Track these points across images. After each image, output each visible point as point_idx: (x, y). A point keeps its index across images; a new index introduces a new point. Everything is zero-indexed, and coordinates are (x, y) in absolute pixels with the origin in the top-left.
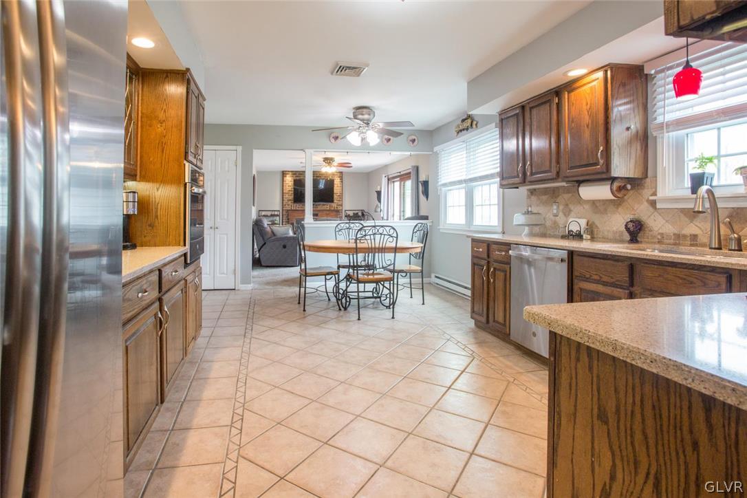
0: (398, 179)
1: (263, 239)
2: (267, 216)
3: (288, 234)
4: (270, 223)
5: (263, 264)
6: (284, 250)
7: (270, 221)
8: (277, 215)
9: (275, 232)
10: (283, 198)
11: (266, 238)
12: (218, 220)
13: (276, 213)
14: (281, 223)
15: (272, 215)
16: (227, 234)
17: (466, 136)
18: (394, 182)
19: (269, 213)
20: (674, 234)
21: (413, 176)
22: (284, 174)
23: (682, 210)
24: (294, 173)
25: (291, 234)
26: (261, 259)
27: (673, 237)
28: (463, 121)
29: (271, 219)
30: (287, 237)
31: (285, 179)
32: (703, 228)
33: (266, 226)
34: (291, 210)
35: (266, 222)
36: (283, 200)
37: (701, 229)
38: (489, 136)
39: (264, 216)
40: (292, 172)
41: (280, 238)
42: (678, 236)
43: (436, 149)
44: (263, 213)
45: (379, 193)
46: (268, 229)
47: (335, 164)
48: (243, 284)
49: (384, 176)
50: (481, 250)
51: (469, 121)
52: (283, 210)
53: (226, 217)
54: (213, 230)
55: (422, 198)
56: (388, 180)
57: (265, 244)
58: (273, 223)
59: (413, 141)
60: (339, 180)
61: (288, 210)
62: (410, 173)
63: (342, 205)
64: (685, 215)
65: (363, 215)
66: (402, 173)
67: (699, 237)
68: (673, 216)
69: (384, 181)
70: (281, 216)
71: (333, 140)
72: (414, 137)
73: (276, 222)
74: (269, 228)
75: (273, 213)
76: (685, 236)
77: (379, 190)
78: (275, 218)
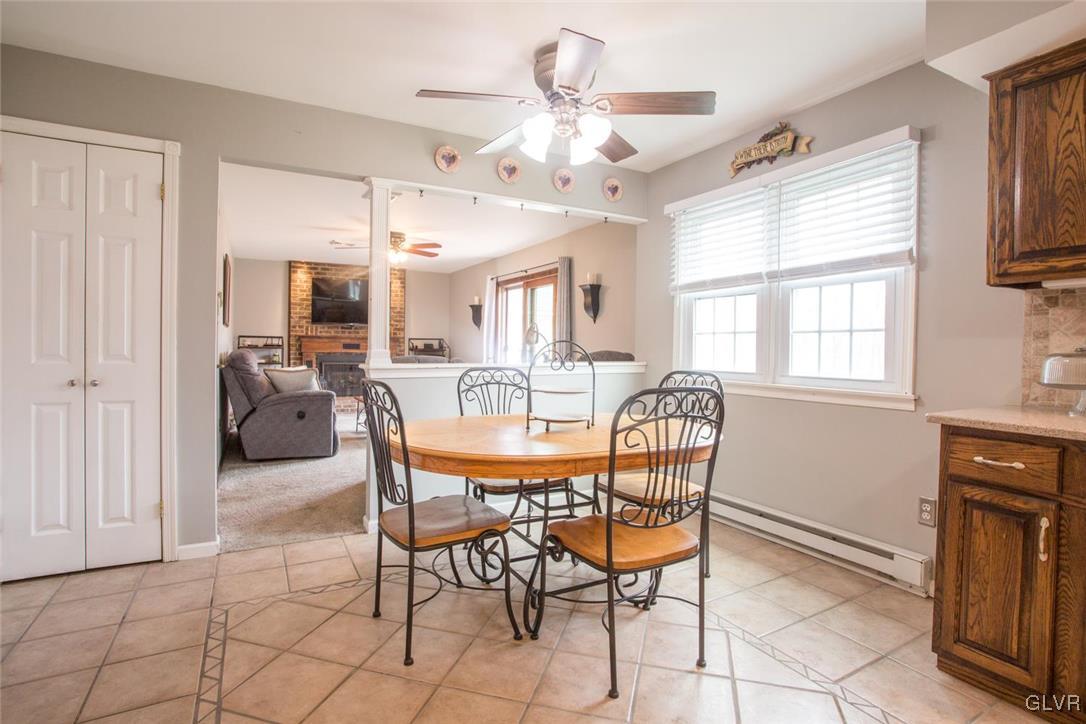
0: (522, 283)
1: (249, 399)
2: (256, 347)
3: (309, 387)
4: (263, 361)
5: (249, 456)
6: (301, 423)
7: (264, 358)
8: (278, 346)
9: (276, 382)
10: (290, 313)
11: (256, 396)
12: (99, 359)
13: (275, 342)
14: (286, 362)
15: (266, 346)
16: (132, 403)
17: (769, 175)
18: (507, 289)
19: (261, 342)
21: (562, 277)
22: (291, 266)
24: (313, 266)
25: (316, 386)
26: (244, 442)
28: (767, 138)
29: (266, 352)
30: (306, 395)
31: (294, 276)
33: (255, 368)
34: (306, 337)
35: (254, 361)
36: (290, 317)
38: (875, 162)
39: (250, 347)
40: (308, 263)
41: (291, 397)
43: (669, 209)
44: (249, 342)
45: (477, 311)
46: (262, 377)
47: (407, 245)
48: (186, 543)
49: (489, 277)
50: (1019, 465)
51: (790, 136)
52: (289, 336)
53: (126, 352)
54: (78, 391)
55: (582, 316)
56: (498, 284)
57: (254, 410)
58: (270, 362)
59: (614, 190)
60: (399, 284)
61: (300, 337)
62: (556, 270)
63: (403, 330)
65: (441, 347)
66: (530, 273)
69: (490, 286)
70: (286, 349)
71: (443, 164)
72: (616, 182)
73: (276, 359)
74: (262, 374)
75: (269, 342)
77: (476, 303)
78: (273, 351)
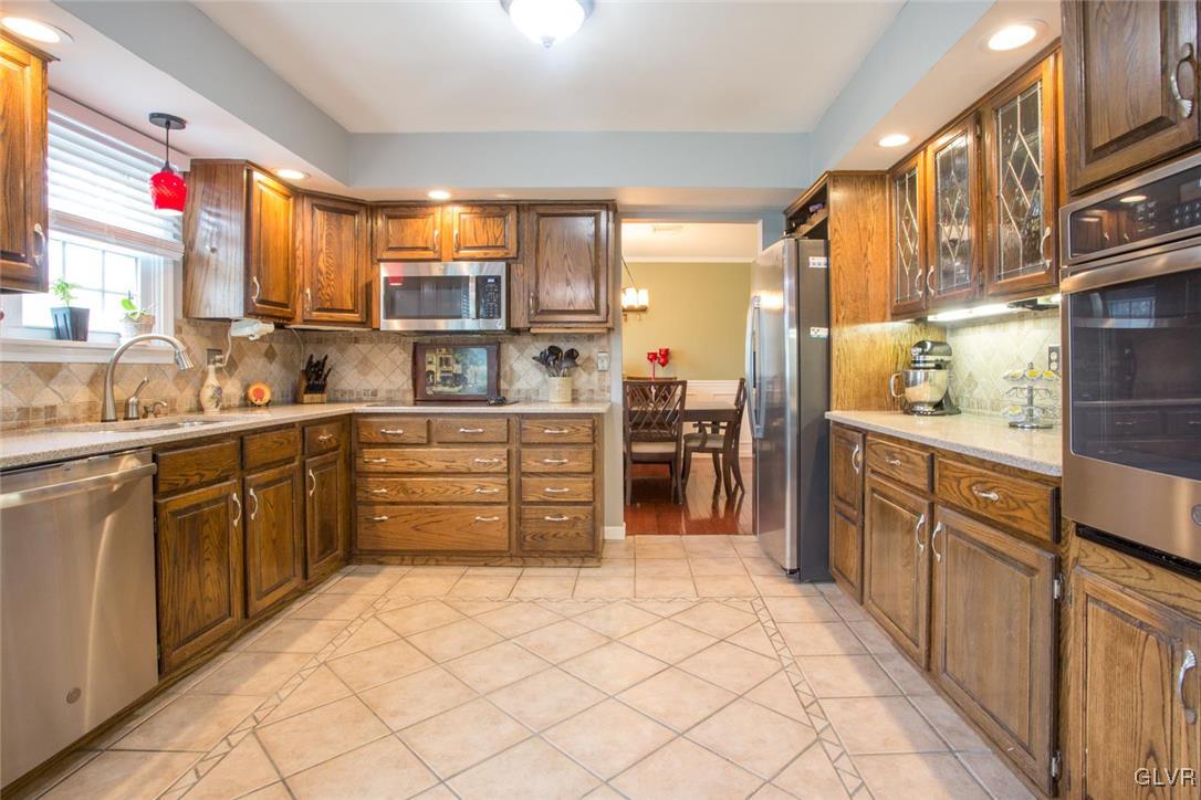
20: (19, 410)
23: (34, 366)
27: (17, 414)
32: (63, 394)
37: (59, 395)
42: (25, 412)
64: (38, 375)
67: (59, 409)
68: (17, 375)
76: (37, 410)
